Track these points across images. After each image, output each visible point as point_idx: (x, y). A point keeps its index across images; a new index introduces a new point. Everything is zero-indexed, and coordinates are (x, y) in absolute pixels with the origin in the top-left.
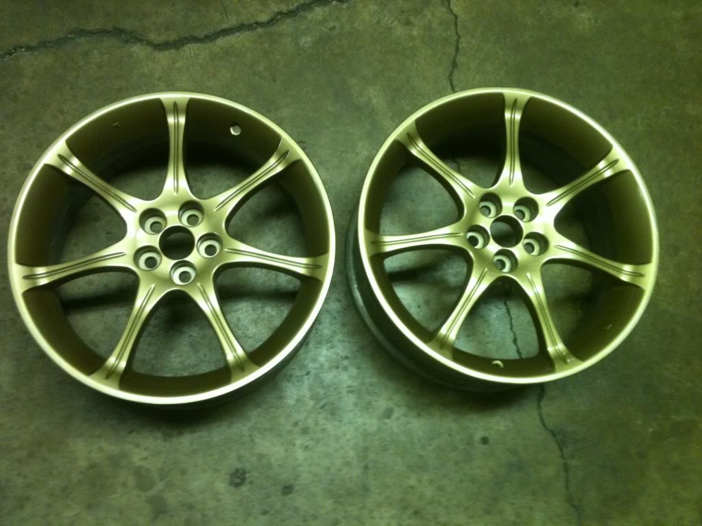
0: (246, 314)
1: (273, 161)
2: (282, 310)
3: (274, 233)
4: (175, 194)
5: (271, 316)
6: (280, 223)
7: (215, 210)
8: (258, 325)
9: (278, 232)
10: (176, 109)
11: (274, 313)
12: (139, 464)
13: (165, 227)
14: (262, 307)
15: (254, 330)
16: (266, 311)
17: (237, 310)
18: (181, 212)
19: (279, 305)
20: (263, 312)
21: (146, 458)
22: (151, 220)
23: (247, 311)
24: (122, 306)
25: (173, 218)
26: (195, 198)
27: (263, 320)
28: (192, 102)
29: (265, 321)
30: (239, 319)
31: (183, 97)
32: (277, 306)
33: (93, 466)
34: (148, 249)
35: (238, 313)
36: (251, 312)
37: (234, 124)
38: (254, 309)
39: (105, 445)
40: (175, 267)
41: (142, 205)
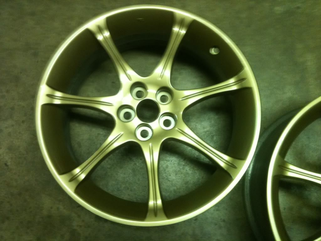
0: (173, 165)
1: (232, 81)
2: (195, 172)
3: (210, 122)
4: (160, 79)
5: (188, 174)
6: (216, 117)
7: (181, 99)
8: (177, 176)
9: (213, 122)
10: (182, 23)
11: (190, 172)
12: (75, 228)
13: (145, 98)
14: (184, 165)
15: (174, 178)
16: (186, 169)
17: (169, 161)
18: (158, 92)
19: (195, 169)
20: (183, 169)
21: (81, 226)
22: (138, 89)
23: (174, 164)
24: (104, 129)
25: (152, 94)
26: (170, 86)
27: (182, 173)
28: (194, 22)
29: (182, 175)
30: (167, 167)
31: (190, 16)
32: (193, 168)
33: (49, 217)
34: (129, 107)
35: (168, 162)
36: (176, 165)
37: (215, 47)
38: (179, 164)
39: (61, 207)
40: (141, 125)
41: (136, 77)
